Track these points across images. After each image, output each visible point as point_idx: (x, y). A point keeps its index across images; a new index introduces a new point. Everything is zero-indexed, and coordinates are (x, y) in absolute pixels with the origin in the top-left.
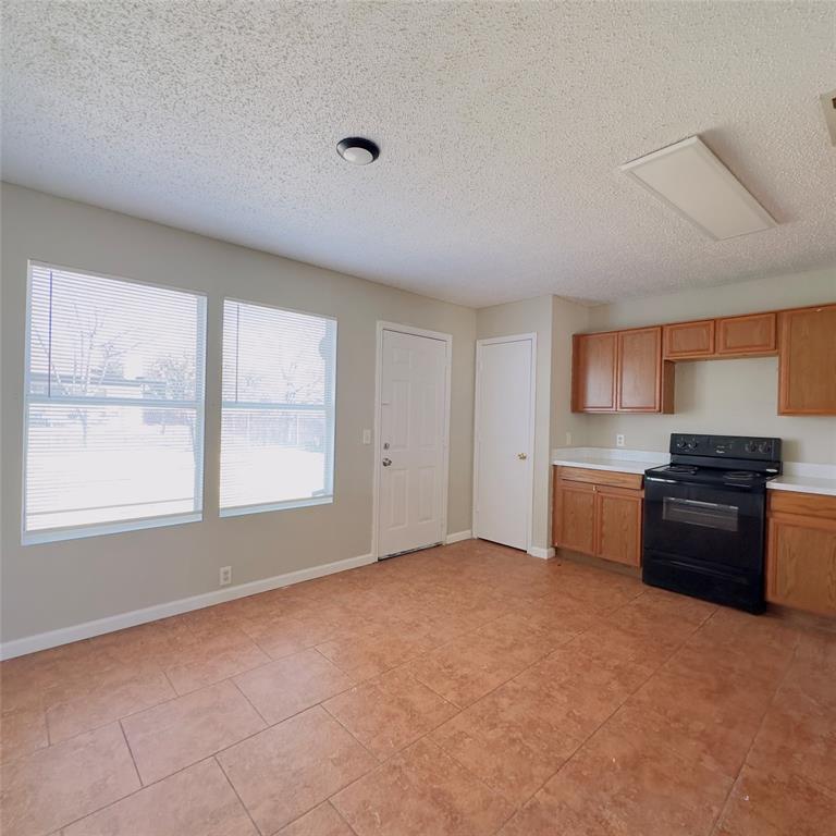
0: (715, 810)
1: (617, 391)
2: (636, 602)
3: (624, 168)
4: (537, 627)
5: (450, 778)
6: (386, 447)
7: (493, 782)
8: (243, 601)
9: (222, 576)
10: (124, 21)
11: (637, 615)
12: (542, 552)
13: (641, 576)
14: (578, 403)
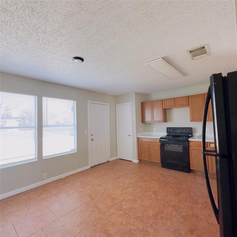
0: (175, 224)
1: (153, 117)
2: (159, 173)
3: (146, 64)
4: (134, 182)
5: (109, 226)
6: (92, 135)
7: (120, 225)
8: (51, 183)
9: (44, 176)
10: (10, 30)
11: (160, 176)
12: (136, 161)
13: (161, 165)
14: (143, 121)
